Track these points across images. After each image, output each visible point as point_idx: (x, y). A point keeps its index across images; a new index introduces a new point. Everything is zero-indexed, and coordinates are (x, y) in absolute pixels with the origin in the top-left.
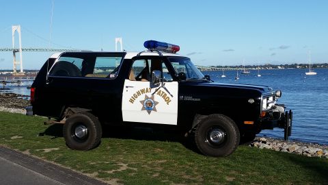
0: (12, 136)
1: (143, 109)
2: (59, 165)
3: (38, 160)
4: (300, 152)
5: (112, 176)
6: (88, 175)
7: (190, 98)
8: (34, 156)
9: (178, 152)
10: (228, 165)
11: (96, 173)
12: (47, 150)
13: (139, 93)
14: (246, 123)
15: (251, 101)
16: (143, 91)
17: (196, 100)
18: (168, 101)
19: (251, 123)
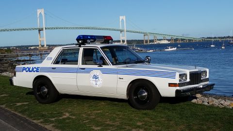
0: (2, 94)
2: (19, 114)
3: (7, 111)
4: (217, 104)
5: (52, 122)
6: (35, 121)
8: (6, 109)
9: (115, 105)
10: (145, 114)
11: (42, 120)
12: (19, 104)
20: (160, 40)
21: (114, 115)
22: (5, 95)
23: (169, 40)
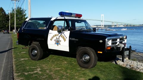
1: (55, 44)
4: (135, 68)
7: (74, 39)
12: (22, 59)
13: (54, 36)
14: (99, 52)
15: (101, 41)
16: (55, 35)
17: (76, 40)
18: (65, 40)
19: (101, 52)
20: (119, 25)
21: (65, 73)
22: (24, 52)
23: (124, 25)
